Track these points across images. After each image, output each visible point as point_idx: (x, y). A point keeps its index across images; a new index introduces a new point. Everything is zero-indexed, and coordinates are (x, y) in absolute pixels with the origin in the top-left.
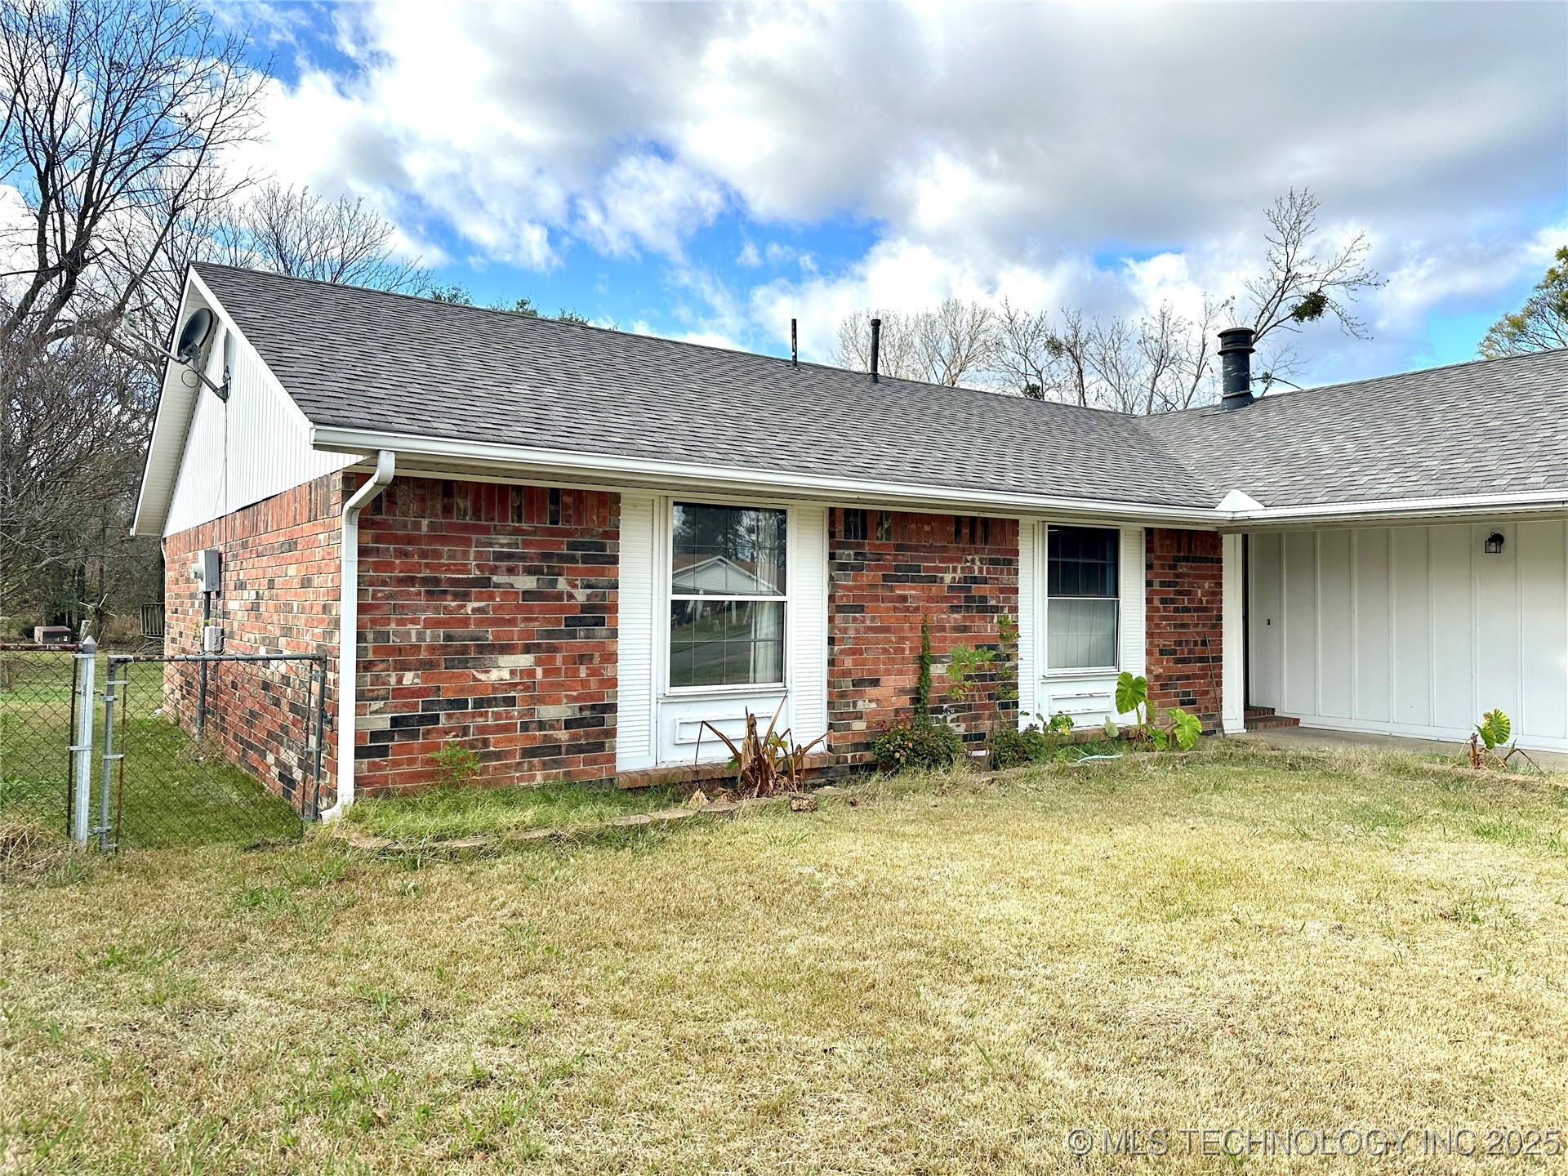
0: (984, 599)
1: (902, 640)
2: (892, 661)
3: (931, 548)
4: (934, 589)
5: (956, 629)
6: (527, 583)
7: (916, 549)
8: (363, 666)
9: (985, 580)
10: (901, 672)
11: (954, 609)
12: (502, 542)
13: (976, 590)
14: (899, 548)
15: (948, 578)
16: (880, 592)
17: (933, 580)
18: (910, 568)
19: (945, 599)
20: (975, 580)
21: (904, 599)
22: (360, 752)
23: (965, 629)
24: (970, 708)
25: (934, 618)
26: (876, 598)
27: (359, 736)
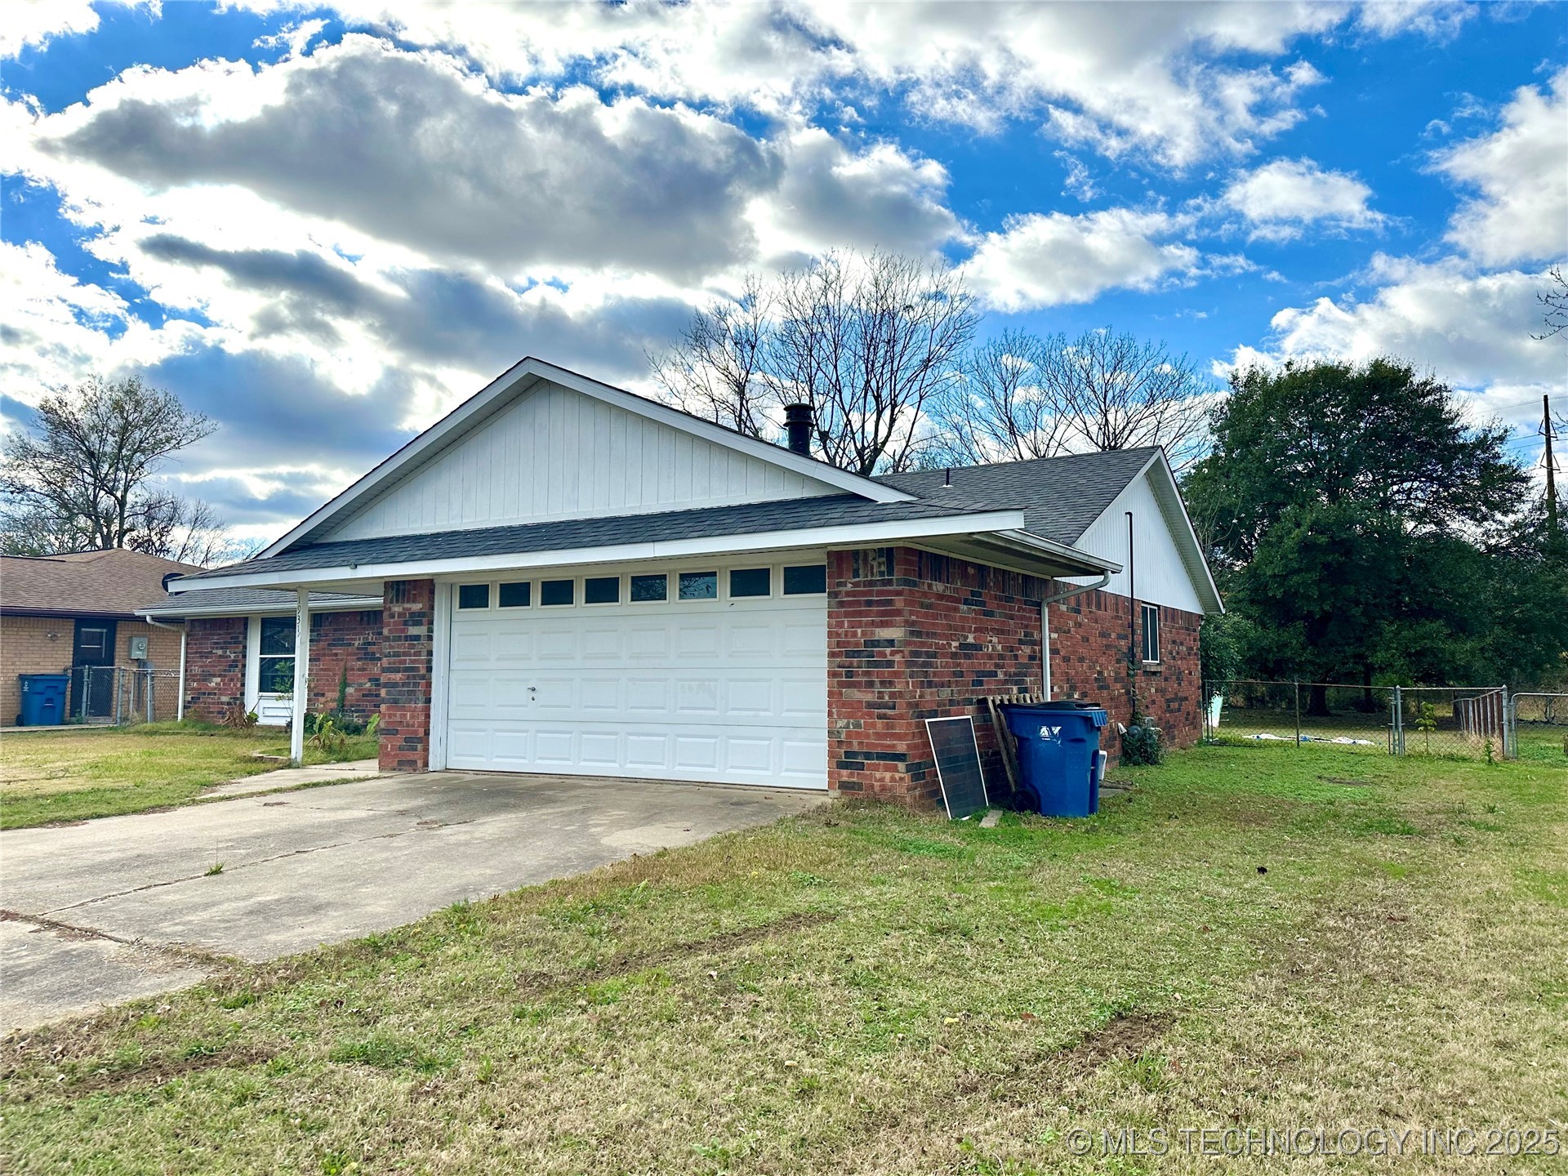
0: (374, 654)
1: (335, 675)
2: (330, 685)
3: (347, 629)
4: (350, 649)
5: (359, 670)
6: (220, 652)
7: (342, 630)
8: (186, 680)
9: (374, 644)
10: (334, 691)
11: (359, 659)
12: (215, 639)
13: (371, 649)
14: (335, 630)
15: (356, 643)
16: (327, 652)
17: (350, 645)
18: (339, 639)
19: (355, 654)
20: (369, 644)
21: (336, 655)
22: (185, 707)
23: (364, 669)
24: (364, 711)
25: (349, 664)
26: (324, 655)
27: (184, 701)
